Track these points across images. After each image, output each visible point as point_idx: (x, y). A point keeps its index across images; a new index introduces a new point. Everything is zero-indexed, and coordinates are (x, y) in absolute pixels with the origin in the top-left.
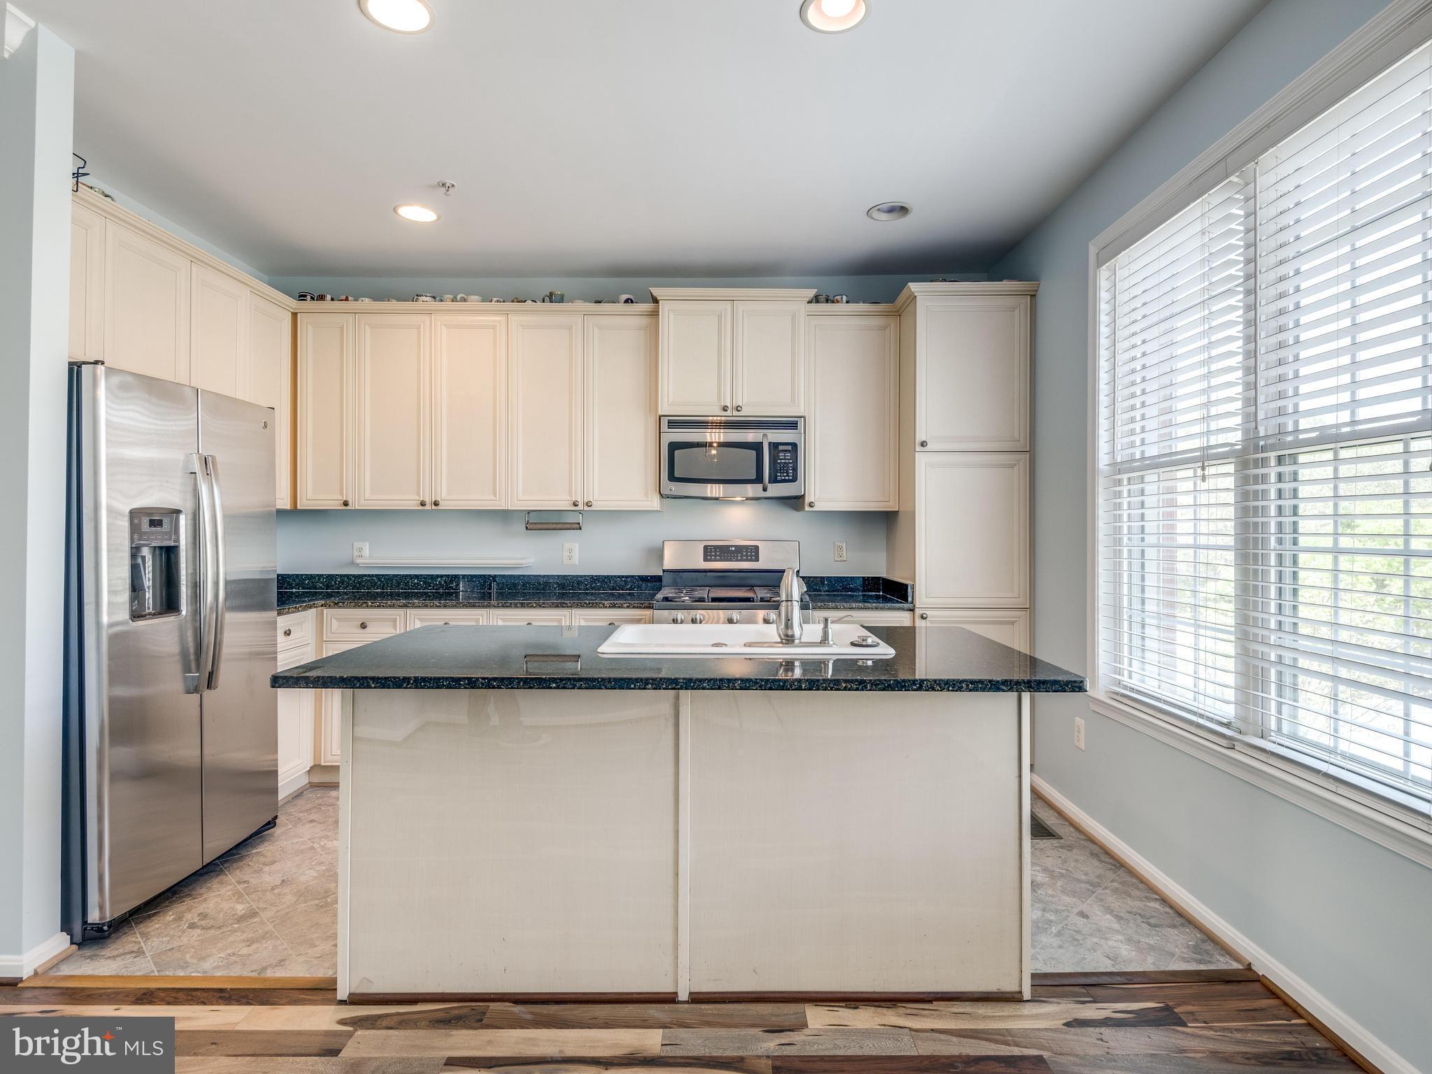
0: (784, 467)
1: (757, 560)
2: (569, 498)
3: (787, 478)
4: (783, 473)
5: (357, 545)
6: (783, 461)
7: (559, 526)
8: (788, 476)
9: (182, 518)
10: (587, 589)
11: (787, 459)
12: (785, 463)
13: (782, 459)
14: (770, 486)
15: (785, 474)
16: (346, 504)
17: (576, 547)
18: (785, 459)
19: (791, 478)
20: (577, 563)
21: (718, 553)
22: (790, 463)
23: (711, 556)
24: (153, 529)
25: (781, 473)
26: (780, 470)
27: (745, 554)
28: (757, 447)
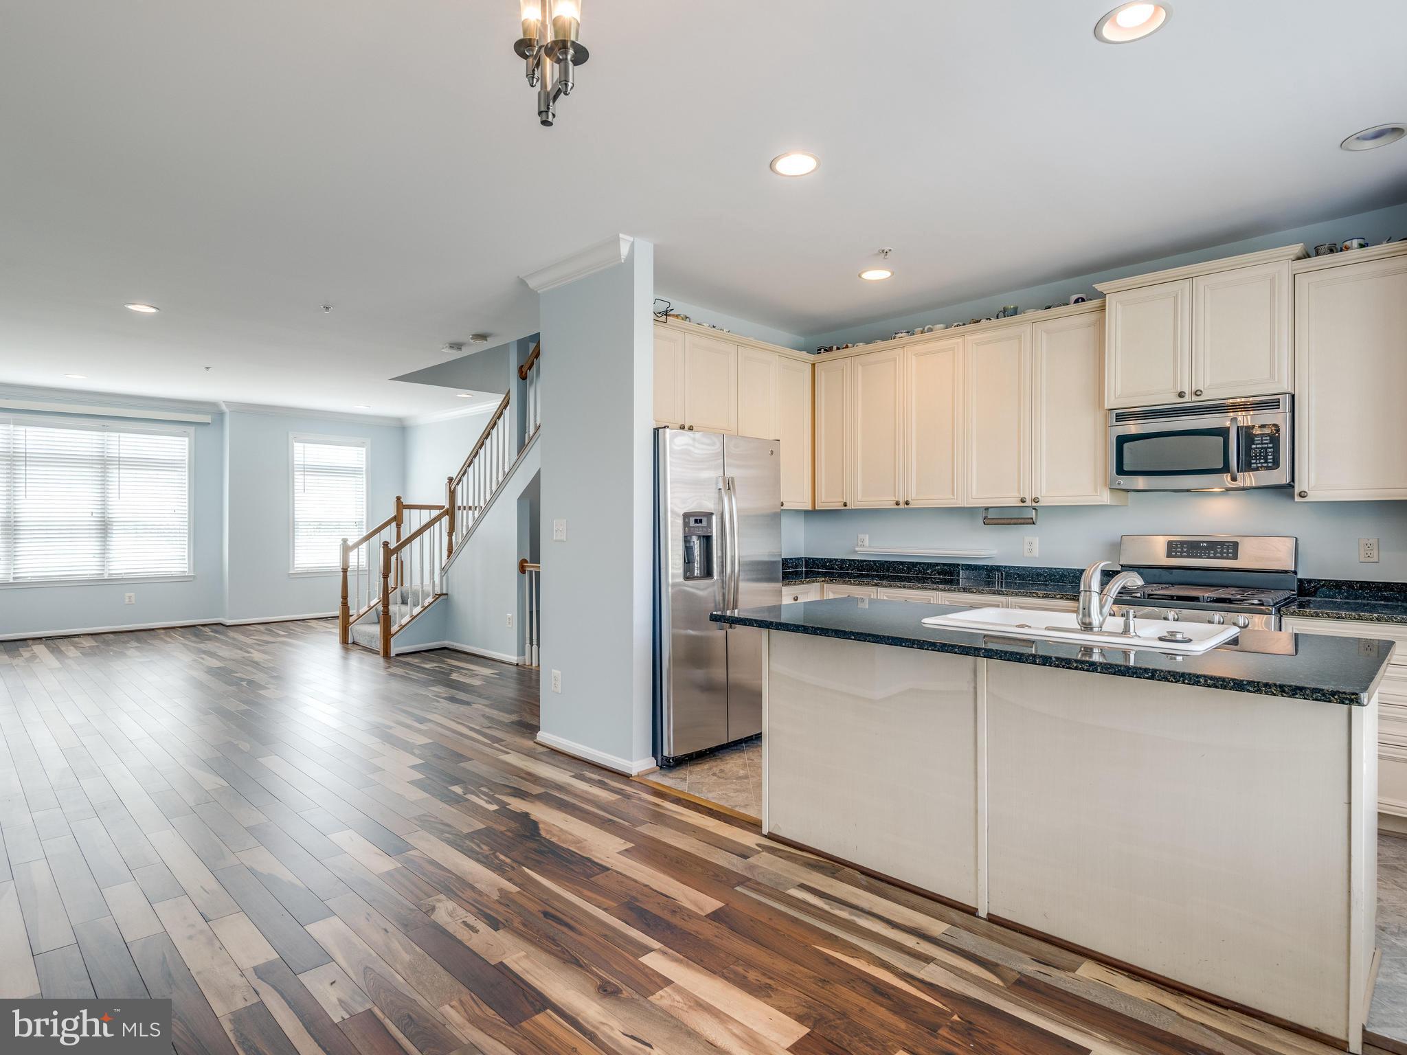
0: (1260, 453)
1: (1235, 557)
2: (1017, 495)
3: (1265, 465)
4: (1260, 459)
5: (861, 536)
6: (1258, 446)
7: (1013, 521)
8: (1266, 462)
9: (714, 517)
10: (1046, 581)
11: (1265, 444)
12: (1262, 448)
13: (1259, 444)
14: (1239, 476)
15: (1262, 461)
16: (845, 505)
17: (1036, 541)
18: (1262, 444)
19: (1270, 465)
20: (1037, 556)
21: (1185, 550)
22: (1270, 448)
23: (1176, 552)
24: (697, 525)
25: (1257, 460)
26: (1256, 456)
27: (1219, 550)
28: (1223, 432)
